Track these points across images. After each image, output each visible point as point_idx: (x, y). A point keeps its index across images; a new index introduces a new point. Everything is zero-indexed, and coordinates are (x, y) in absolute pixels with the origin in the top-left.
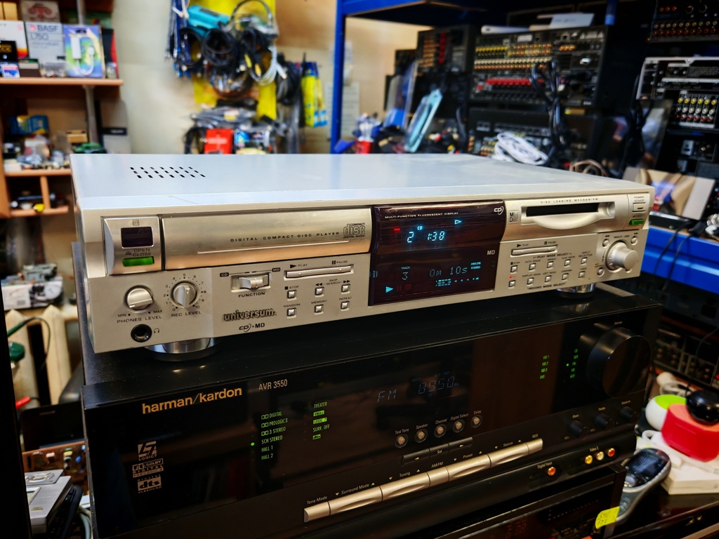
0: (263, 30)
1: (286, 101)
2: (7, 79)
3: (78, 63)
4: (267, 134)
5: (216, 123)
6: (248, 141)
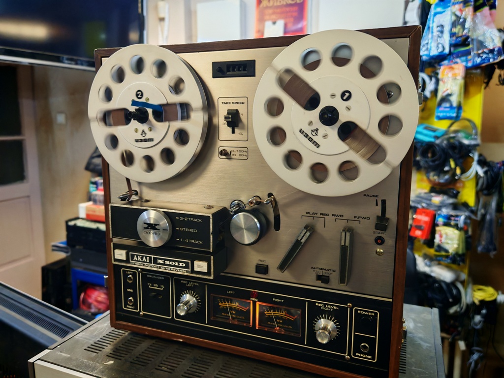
0: (466, 142)
1: (485, 192)
4: (462, 218)
5: (424, 205)
6: (446, 221)
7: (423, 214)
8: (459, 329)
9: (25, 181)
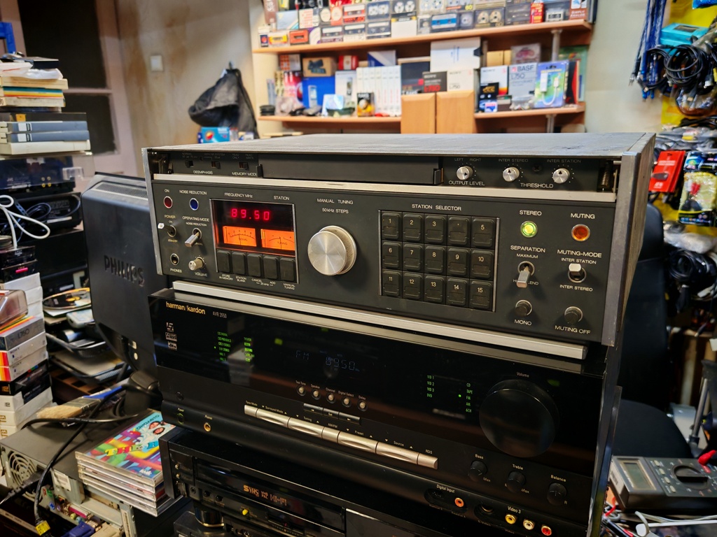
2: (488, 114)
3: (543, 95)
5: (670, 144)
7: (669, 158)
8: (712, 321)
9: (116, 152)
